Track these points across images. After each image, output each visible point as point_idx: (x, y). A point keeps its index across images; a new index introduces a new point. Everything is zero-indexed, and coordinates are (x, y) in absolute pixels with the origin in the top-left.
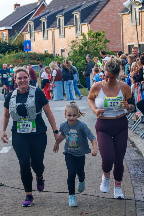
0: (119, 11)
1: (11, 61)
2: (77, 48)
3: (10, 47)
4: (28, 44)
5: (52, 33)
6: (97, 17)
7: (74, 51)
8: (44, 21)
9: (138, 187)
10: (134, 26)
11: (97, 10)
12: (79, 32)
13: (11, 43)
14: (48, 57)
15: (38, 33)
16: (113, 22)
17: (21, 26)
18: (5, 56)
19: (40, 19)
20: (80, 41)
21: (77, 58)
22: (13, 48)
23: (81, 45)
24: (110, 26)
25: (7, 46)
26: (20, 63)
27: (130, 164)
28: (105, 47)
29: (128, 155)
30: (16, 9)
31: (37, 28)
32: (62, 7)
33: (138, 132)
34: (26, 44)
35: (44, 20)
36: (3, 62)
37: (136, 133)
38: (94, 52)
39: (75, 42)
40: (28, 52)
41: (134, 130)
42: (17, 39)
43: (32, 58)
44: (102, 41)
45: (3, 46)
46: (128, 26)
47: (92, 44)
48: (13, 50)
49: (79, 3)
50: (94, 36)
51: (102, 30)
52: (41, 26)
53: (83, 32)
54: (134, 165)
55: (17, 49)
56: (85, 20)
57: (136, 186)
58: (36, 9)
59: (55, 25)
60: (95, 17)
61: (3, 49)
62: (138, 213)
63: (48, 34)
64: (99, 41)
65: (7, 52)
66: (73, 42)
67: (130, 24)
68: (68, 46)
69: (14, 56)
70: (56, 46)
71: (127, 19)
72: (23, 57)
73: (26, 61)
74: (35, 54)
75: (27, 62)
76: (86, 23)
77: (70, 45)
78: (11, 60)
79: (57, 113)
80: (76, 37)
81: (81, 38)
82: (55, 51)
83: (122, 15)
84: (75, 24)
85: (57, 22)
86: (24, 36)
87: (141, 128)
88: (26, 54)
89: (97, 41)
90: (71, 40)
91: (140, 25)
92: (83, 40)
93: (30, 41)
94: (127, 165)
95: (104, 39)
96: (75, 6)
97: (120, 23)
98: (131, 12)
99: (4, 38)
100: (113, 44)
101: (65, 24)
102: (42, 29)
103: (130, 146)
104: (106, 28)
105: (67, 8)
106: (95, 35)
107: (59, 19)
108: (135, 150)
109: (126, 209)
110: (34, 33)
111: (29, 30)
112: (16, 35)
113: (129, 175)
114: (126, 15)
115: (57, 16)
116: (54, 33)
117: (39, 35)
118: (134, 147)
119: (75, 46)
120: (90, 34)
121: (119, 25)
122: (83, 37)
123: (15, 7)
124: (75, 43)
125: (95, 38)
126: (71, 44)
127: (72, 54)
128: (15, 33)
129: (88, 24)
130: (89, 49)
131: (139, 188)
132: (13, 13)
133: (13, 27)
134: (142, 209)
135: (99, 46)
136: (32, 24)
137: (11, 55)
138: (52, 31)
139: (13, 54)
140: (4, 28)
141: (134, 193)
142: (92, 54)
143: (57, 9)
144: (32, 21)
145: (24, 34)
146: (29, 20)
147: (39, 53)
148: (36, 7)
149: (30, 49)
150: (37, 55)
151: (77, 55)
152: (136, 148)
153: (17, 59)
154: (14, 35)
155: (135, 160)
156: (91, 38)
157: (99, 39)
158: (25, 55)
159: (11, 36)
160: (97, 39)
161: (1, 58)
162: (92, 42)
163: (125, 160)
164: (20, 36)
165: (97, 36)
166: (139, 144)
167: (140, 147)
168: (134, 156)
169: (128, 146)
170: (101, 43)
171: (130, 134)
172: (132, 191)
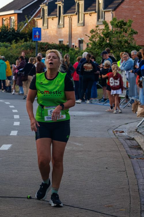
1: (18, 52)
2: (97, 40)
3: (18, 35)
4: (37, 32)
5: (68, 20)
7: (93, 43)
8: (60, 5)
12: (101, 20)
13: (20, 30)
14: (61, 49)
15: (53, 20)
16: (143, 10)
17: (34, 10)
18: (12, 46)
19: (56, 3)
20: (101, 31)
21: (96, 51)
22: (22, 36)
23: (102, 36)
24: (140, 14)
25: (15, 33)
26: (29, 54)
28: (131, 40)
31: (52, 14)
34: (35, 32)
35: (60, 3)
38: (117, 45)
39: (95, 32)
42: (27, 26)
43: (43, 49)
44: (128, 32)
45: (10, 33)
47: (116, 35)
48: (22, 39)
50: (119, 26)
51: (129, 18)
52: (57, 11)
53: (106, 20)
55: (26, 37)
56: (109, 6)
59: (74, 11)
61: (10, 36)
63: (65, 21)
64: (124, 32)
65: (14, 40)
66: (92, 31)
68: (86, 36)
69: (23, 46)
70: (73, 36)
72: (33, 47)
77: (88, 35)
78: (19, 50)
80: (97, 25)
81: (102, 27)
82: (72, 41)
84: (97, 11)
85: (75, 6)
86: (36, 22)
89: (121, 32)
90: (91, 29)
92: (105, 30)
93: (40, 29)
95: (131, 30)
99: (12, 24)
100: (142, 36)
101: (86, 10)
102: (58, 15)
104: (135, 16)
106: (120, 24)
107: (79, 3)
110: (48, 19)
111: (41, 15)
112: (26, 21)
116: (71, 20)
117: (53, 22)
119: (94, 36)
120: (114, 23)
122: (104, 26)
124: (95, 34)
125: (120, 28)
126: (90, 35)
127: (91, 47)
128: (25, 19)
129: (112, 11)
130: (112, 42)
133: (23, 10)
135: (124, 38)
136: (46, 8)
137: (19, 45)
138: (69, 17)
139: (21, 43)
140: (12, 12)
142: (115, 47)
144: (46, 4)
145: (36, 20)
146: (42, 3)
147: (52, 44)
149: (40, 38)
150: (49, 46)
151: (96, 47)
153: (26, 50)
154: (24, 21)
156: (115, 27)
157: (124, 29)
158: (35, 45)
159: (21, 22)
160: (122, 29)
161: (6, 47)
162: (116, 33)
163: (138, 184)
164: (31, 22)
165: (122, 25)
170: (126, 34)
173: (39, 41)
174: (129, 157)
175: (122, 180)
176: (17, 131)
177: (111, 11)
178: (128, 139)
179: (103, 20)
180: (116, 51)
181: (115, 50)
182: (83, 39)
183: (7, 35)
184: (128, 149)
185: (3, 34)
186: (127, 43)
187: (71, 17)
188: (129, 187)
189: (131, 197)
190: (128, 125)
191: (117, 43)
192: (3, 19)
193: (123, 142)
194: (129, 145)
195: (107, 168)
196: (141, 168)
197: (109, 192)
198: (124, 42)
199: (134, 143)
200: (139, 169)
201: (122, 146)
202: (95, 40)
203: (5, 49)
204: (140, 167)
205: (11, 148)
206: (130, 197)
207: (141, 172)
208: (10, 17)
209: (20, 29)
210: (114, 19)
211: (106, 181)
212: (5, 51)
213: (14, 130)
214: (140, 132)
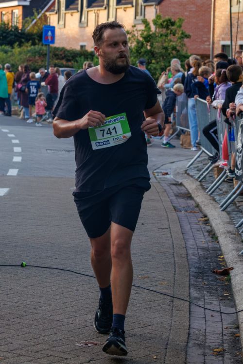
1: (22, 60)
2: (134, 45)
3: (23, 36)
4: (50, 32)
5: (94, 17)
9: (199, 299)
10: (235, 13)
12: (140, 17)
13: (25, 29)
14: (83, 57)
15: (72, 15)
16: (198, 4)
18: (14, 50)
20: (140, 33)
22: (28, 38)
23: (141, 39)
24: (194, 11)
25: (19, 33)
26: (38, 63)
27: (194, 255)
28: (181, 46)
29: (193, 238)
31: (71, 7)
33: (217, 198)
34: (47, 32)
36: (9, 59)
37: (214, 200)
39: (130, 33)
41: (211, 194)
42: (35, 23)
43: (58, 55)
44: (177, 35)
45: (11, 33)
47: (159, 39)
48: (28, 41)
50: (164, 26)
51: (178, 16)
52: (78, 4)
53: (147, 17)
54: (199, 258)
55: (34, 39)
57: (196, 298)
59: (101, 4)
61: (11, 37)
62: (190, 350)
63: (89, 17)
64: (172, 35)
65: (17, 43)
69: (29, 51)
71: (222, 1)
72: (43, 53)
74: (63, 50)
76: (154, 3)
78: (23, 57)
80: (134, 25)
81: (142, 27)
84: (134, 4)
86: (49, 18)
87: (224, 189)
89: (167, 34)
92: (145, 31)
93: (54, 27)
94: (187, 257)
95: (181, 32)
97: (211, 7)
99: (15, 21)
100: (197, 42)
101: (118, 2)
102: (79, 9)
103: (199, 222)
104: (187, 13)
106: (165, 23)
108: (207, 229)
109: (169, 342)
110: (65, 14)
111: (56, 9)
112: (35, 16)
113: (187, 276)
116: (98, 16)
117: (72, 20)
118: (206, 224)
120: (158, 21)
121: (209, 10)
122: (144, 25)
124: (131, 36)
125: (165, 29)
128: (34, 13)
129: (156, 5)
130: (154, 48)
133: (31, 2)
134: (199, 343)
135: (171, 43)
137: (23, 49)
138: (95, 13)
139: (27, 47)
140: (15, 3)
141: (190, 311)
142: (158, 56)
145: (48, 15)
147: (71, 49)
149: (53, 41)
150: (66, 53)
152: (209, 227)
153: (33, 57)
154: (32, 16)
155: (203, 249)
156: (159, 28)
157: (171, 31)
158: (46, 51)
159: (27, 17)
160: (168, 30)
161: (6, 52)
162: (159, 35)
163: (186, 248)
164: (42, 19)
165: (169, 25)
166: (216, 219)
167: (216, 224)
168: (203, 240)
169: (197, 222)
170: (174, 38)
171: (203, 199)
172: (188, 307)
173: (51, 45)
174: (175, 210)
175: (164, 241)
176: (17, 170)
177: (154, 6)
178: (174, 184)
179: (142, 17)
180: (160, 61)
181: (158, 60)
183: (7, 36)
184: (174, 198)
185: (2, 34)
186: (176, 51)
187: (98, 12)
188: (173, 251)
189: (177, 265)
190: (174, 164)
191: (162, 51)
192: (1, 13)
193: (167, 188)
194: (175, 192)
195: (143, 224)
196: (192, 225)
197: (145, 257)
198: (171, 49)
199: (182, 190)
200: (189, 226)
201: (166, 194)
202: (131, 46)
203: (4, 55)
204: (190, 224)
205: (9, 194)
207: (191, 231)
208: (12, 11)
209: (25, 27)
210: (158, 17)
211: (141, 242)
212: (5, 57)
213: (13, 167)
214: (190, 174)
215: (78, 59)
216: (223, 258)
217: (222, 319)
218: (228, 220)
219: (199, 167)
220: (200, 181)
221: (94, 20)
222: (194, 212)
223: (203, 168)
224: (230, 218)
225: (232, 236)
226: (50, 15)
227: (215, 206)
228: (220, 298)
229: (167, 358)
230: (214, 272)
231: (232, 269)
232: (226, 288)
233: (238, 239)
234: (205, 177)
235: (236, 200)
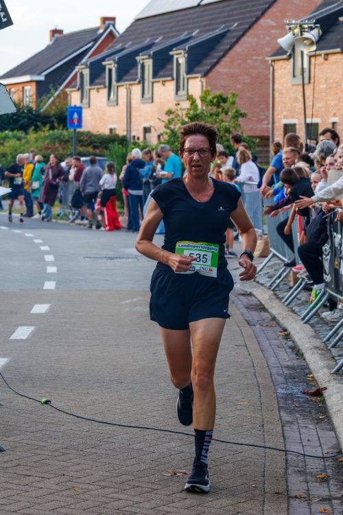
0: (268, 52)
1: (39, 148)
2: (178, 127)
3: (38, 118)
4: (75, 113)
5: (125, 93)
6: (223, 63)
7: (171, 132)
8: (110, 66)
9: (292, 423)
10: (298, 85)
11: (222, 48)
12: (182, 93)
13: (41, 109)
14: (116, 143)
15: (98, 92)
16: (253, 75)
17: (64, 74)
18: (28, 137)
19: (104, 63)
20: (184, 112)
22: (45, 121)
23: (187, 120)
24: (249, 83)
25: (33, 115)
27: (278, 375)
28: (235, 126)
29: (274, 356)
30: (54, 39)
31: (97, 81)
32: (148, 40)
33: (297, 309)
34: (72, 114)
35: (111, 64)
36: (22, 148)
37: (293, 311)
40: (75, 130)
41: (289, 304)
42: (52, 102)
43: (82, 142)
44: (230, 114)
45: (23, 115)
46: (285, 85)
47: (209, 119)
48: (44, 125)
49: (186, 33)
50: (214, 104)
51: (230, 90)
52: (105, 78)
53: (190, 93)
54: (285, 378)
55: (53, 122)
56: (196, 69)
57: (288, 422)
58: (96, 40)
59: (135, 77)
60: (217, 63)
61: (23, 121)
62: (290, 478)
63: (119, 94)
64: (223, 114)
65: (33, 128)
66: (169, 112)
67: (290, 81)
68: (157, 120)
69: (46, 137)
70: (133, 120)
71: (283, 70)
72: (65, 140)
73: (70, 149)
74: (89, 134)
75: (73, 151)
76: (199, 75)
77: (162, 119)
78: (40, 144)
79: (130, 260)
80: (177, 103)
81: (187, 105)
82: (132, 129)
83: (274, 61)
84: (175, 76)
85: (138, 70)
86: (69, 96)
87: (303, 299)
88: (70, 134)
89: (219, 113)
90: (166, 109)
91: (309, 82)
92: (191, 110)
93: (81, 108)
94: (271, 377)
95: (234, 111)
96: (178, 38)
97: (269, 79)
98: (292, 56)
99: (28, 99)
100: (253, 120)
101: (155, 74)
102: (107, 84)
103: (278, 337)
104: (239, 86)
105: (160, 42)
106: (215, 100)
107: (143, 63)
108: (290, 345)
109: (266, 470)
110: (90, 90)
111: (78, 84)
112: (51, 94)
113: (274, 398)
114: (282, 62)
115: (138, 58)
116: (130, 93)
117: (98, 97)
118: (287, 339)
119: (173, 121)
120: (206, 98)
121: (266, 81)
122: (190, 103)
123: (53, 36)
124: (174, 117)
125: (216, 107)
126: (166, 118)
127: (167, 139)
128: (50, 90)
129: (201, 77)
131: (295, 427)
132: (48, 48)
133: (46, 76)
134: (300, 469)
135: (224, 123)
136: (87, 72)
137: (40, 135)
138: (126, 88)
139: (44, 131)
140: (27, 78)
141: (284, 436)
143: (140, 43)
144: (87, 65)
145: (68, 92)
146: (80, 64)
147: (98, 133)
148: (96, 36)
149: (80, 125)
150: (93, 138)
151: (176, 140)
153: (52, 144)
154: (48, 94)
155: (288, 367)
156: (207, 105)
157: (223, 109)
158: (68, 136)
159: (42, 95)
160: (219, 108)
161: (19, 139)
162: (209, 115)
163: (268, 366)
164: (61, 96)
165: (220, 102)
166: (299, 333)
167: (299, 339)
168: (287, 358)
169: (276, 337)
170: (226, 118)
171: (281, 311)
172: (281, 432)
173: (78, 130)
174: (248, 323)
175: (242, 360)
176: (55, 282)
177: (198, 80)
178: (242, 294)
179: (185, 93)
182: (151, 124)
183: (19, 119)
184: (244, 311)
185: (12, 117)
186: (229, 133)
187: (130, 87)
188: (254, 371)
189: (261, 386)
192: (10, 91)
194: (245, 304)
196: (271, 341)
198: (223, 131)
199: (253, 301)
200: (267, 342)
203: (18, 142)
204: (268, 339)
205: (50, 310)
206: (259, 387)
207: (270, 348)
209: (40, 107)
210: (206, 92)
213: (49, 280)
214: (261, 282)
215: (111, 146)
216: (313, 377)
217: (321, 444)
218: (313, 334)
219: (270, 274)
220: (273, 290)
221: (125, 97)
222: (271, 326)
223: (275, 275)
224: (315, 331)
225: (320, 352)
226: (71, 92)
227: (295, 318)
228: (316, 421)
229: (266, 486)
230: (304, 393)
231: (326, 389)
232: (321, 410)
233: (328, 355)
234: (278, 285)
235: (319, 311)
